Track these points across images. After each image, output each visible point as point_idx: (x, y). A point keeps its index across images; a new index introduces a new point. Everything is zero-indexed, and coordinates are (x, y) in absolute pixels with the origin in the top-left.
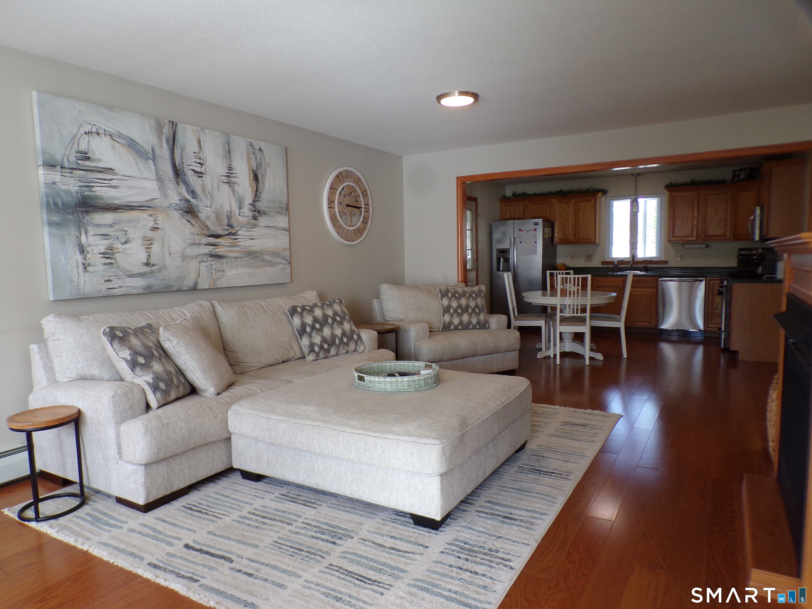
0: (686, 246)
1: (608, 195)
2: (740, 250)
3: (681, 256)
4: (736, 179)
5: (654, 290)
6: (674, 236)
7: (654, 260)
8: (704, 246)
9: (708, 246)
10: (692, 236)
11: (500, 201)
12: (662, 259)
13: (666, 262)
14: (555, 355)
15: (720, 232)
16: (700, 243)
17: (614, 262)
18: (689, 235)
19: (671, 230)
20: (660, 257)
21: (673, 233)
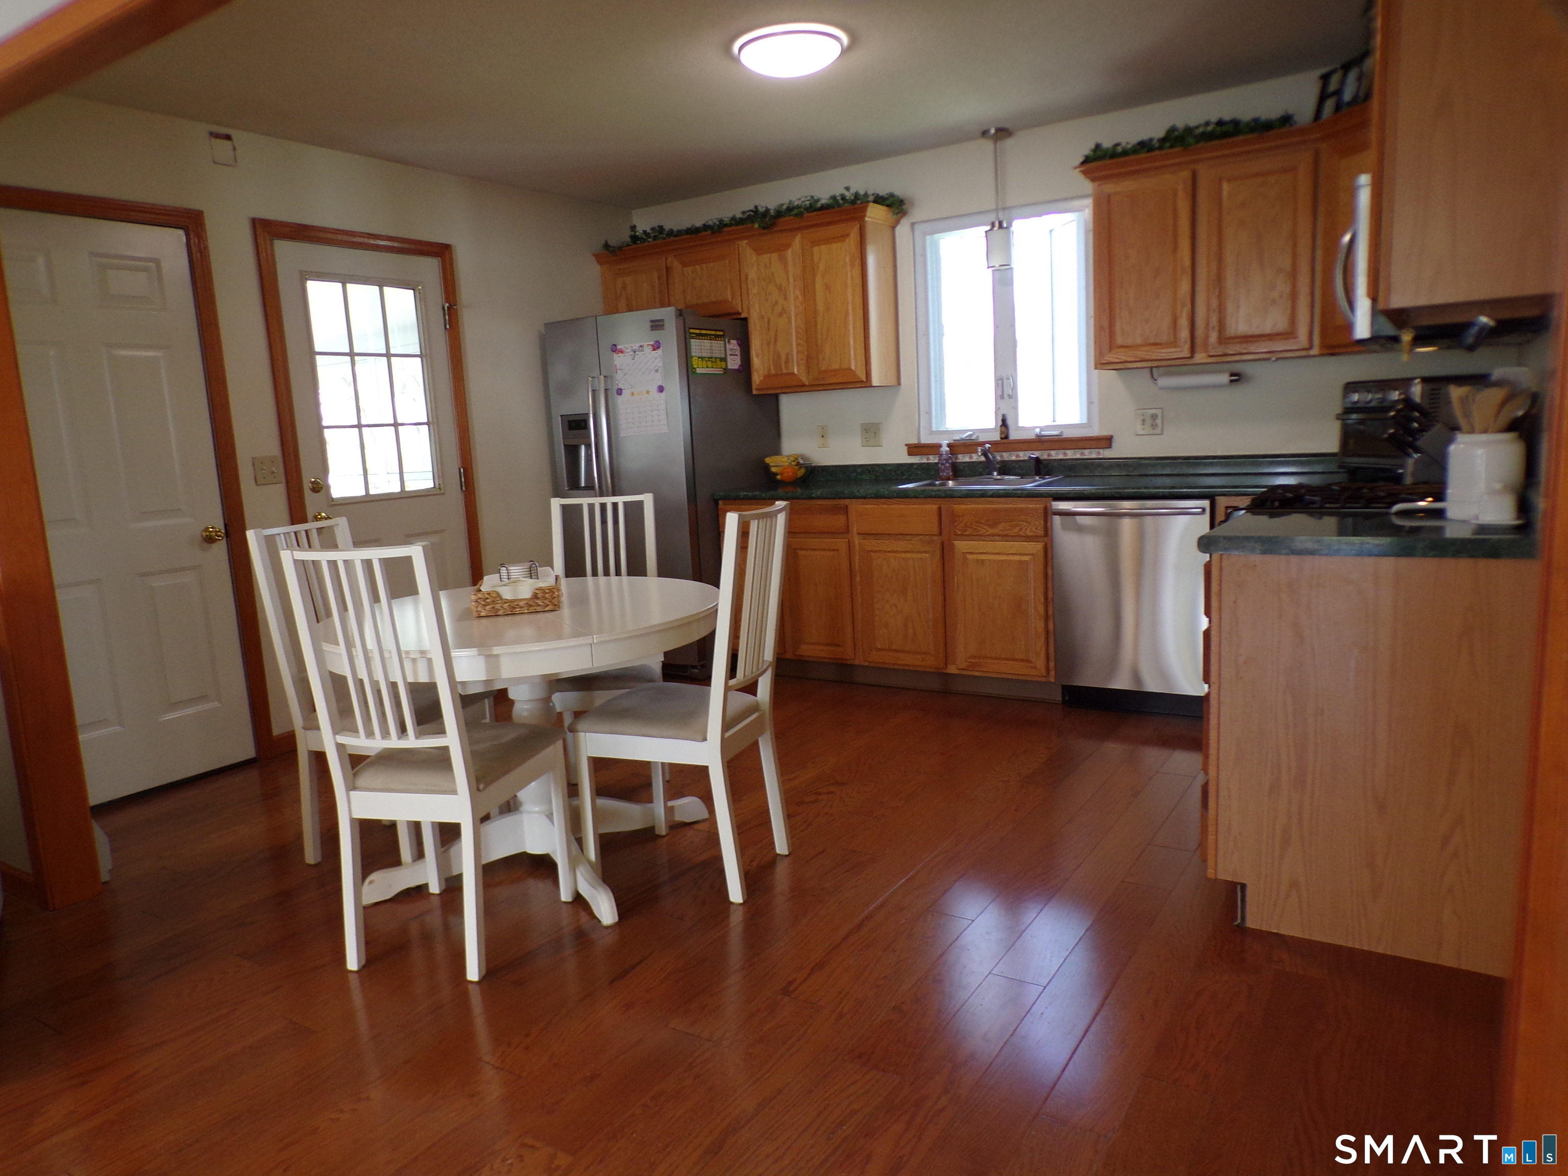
0: (1163, 382)
1: (916, 214)
2: (1351, 387)
3: (1154, 417)
4: (1329, 105)
5: (1036, 547)
6: (1112, 346)
7: (1068, 434)
8: (1225, 378)
9: (1237, 378)
10: (1174, 343)
11: (598, 258)
12: (1095, 431)
13: (1107, 441)
14: (453, 886)
15: (1275, 321)
16: (1202, 369)
17: (940, 446)
18: (1164, 338)
19: (1106, 324)
20: (1088, 425)
21: (1112, 334)
